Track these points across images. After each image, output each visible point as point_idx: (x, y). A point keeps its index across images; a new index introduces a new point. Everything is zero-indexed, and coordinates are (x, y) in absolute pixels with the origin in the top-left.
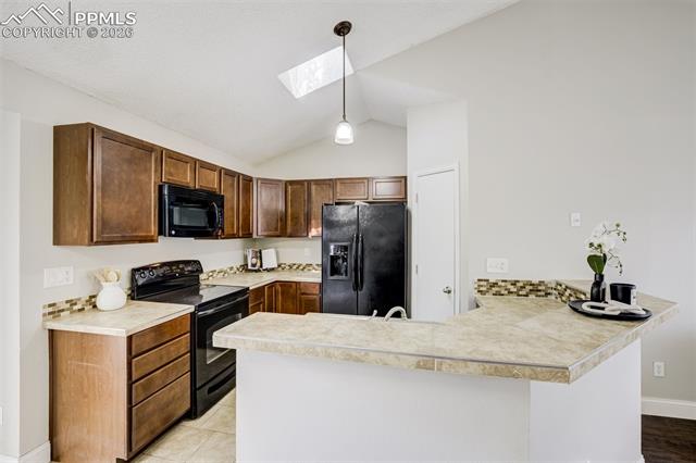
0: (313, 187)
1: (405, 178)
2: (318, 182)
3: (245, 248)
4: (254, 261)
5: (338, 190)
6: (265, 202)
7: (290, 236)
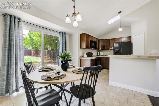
0: (111, 40)
1: (131, 37)
2: (111, 39)
3: (97, 52)
4: (99, 54)
5: (116, 40)
6: (101, 44)
7: (106, 49)
